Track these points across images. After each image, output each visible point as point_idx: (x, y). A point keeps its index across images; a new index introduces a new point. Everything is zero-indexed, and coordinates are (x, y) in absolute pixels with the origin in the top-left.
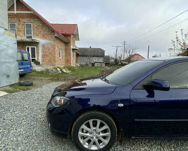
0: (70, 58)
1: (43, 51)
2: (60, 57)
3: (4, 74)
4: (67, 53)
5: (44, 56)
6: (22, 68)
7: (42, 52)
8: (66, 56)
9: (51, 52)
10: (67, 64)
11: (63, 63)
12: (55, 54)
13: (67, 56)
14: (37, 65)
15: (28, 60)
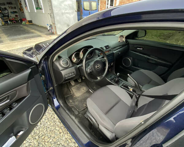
3: (65, 24)
15: (97, 10)
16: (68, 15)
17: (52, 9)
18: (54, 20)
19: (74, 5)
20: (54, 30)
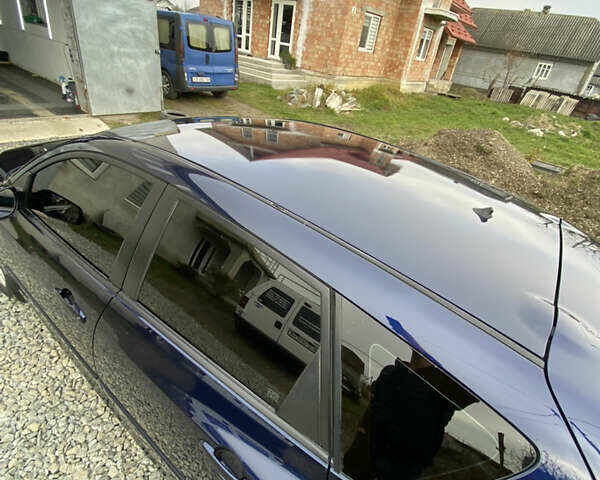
0: (406, 54)
1: (312, 21)
2: (362, 44)
3: (119, 85)
4: (403, 32)
5: (311, 38)
6: (206, 74)
7: (308, 24)
8: (393, 43)
9: (331, 24)
10: (387, 77)
11: (370, 72)
12: (341, 35)
13: (397, 44)
14: (286, 68)
15: (230, 51)
16: (130, 61)
17: (74, 37)
18: (82, 71)
19: (150, 33)
20: (80, 100)
